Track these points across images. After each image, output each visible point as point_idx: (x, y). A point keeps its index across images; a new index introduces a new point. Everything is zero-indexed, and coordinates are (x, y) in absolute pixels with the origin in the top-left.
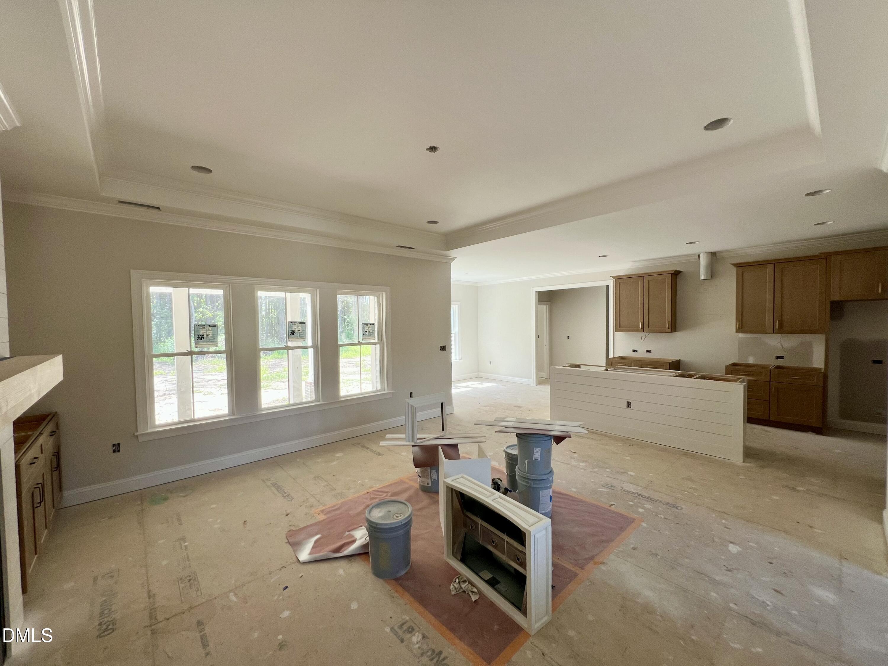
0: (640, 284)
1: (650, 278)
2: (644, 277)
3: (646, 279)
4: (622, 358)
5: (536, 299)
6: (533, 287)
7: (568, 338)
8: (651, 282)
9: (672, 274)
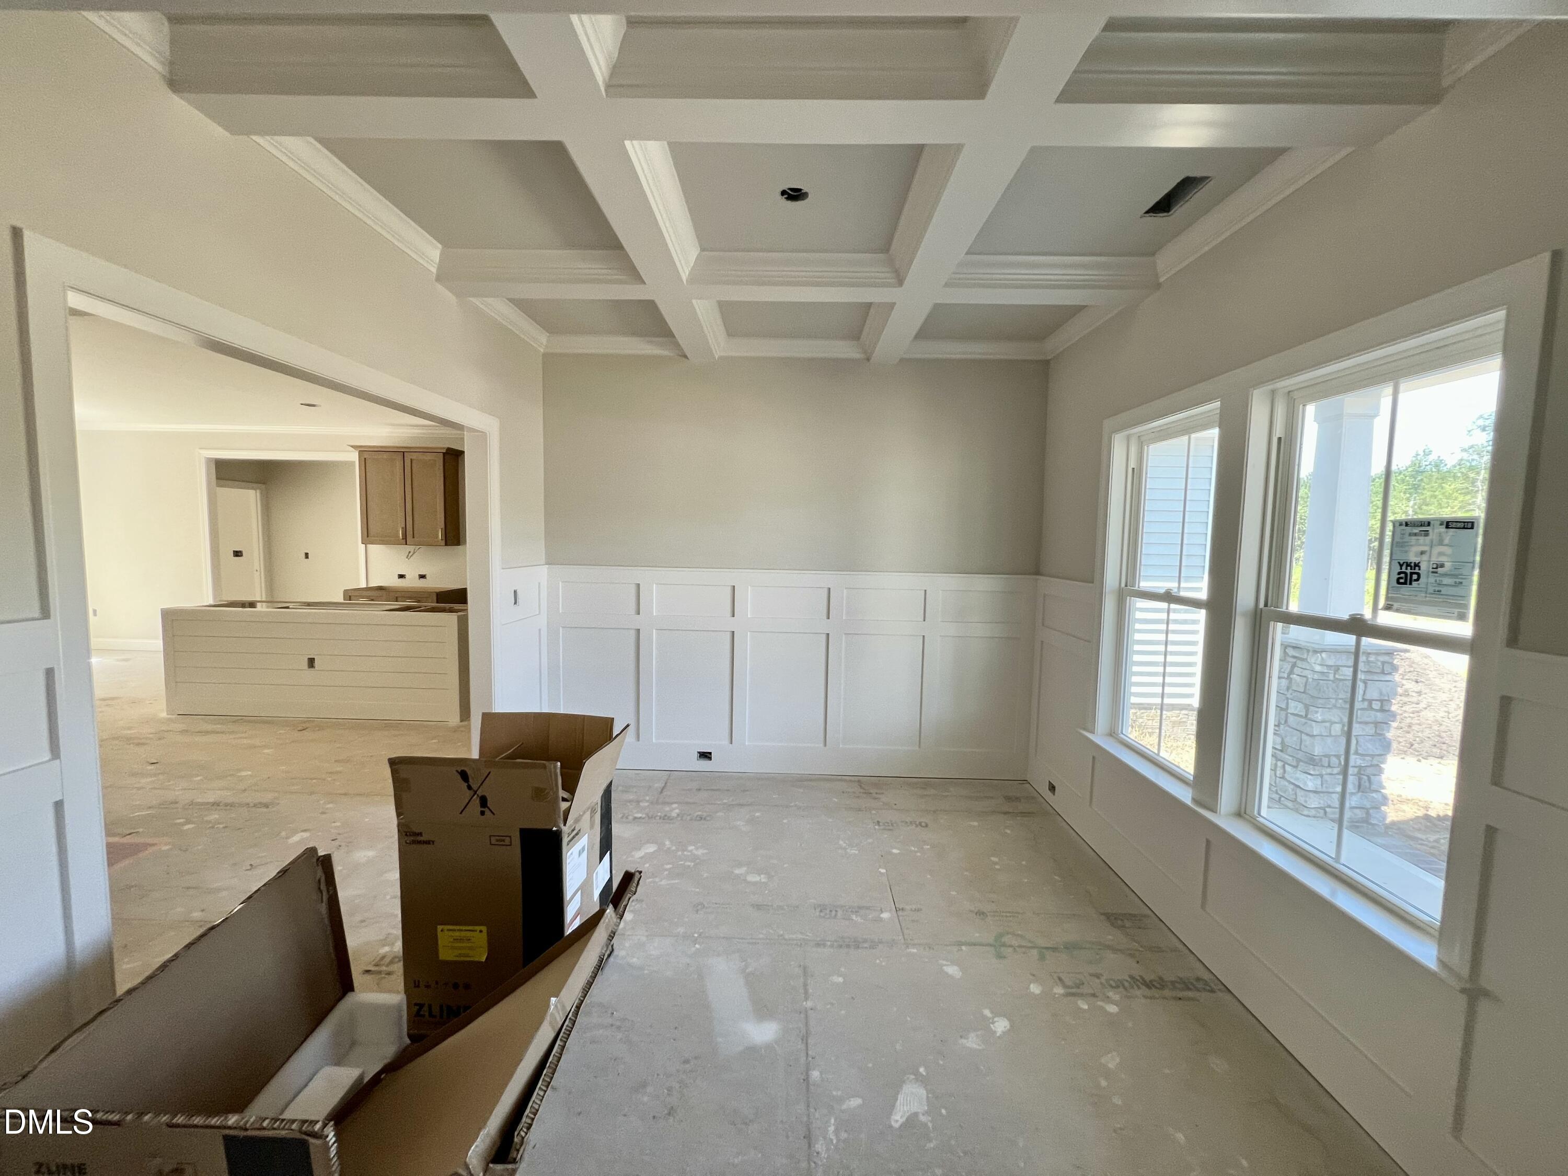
0: (399, 464)
1: (414, 456)
2: (404, 452)
3: (408, 457)
4: (380, 588)
5: (208, 474)
6: (200, 449)
7: (307, 556)
8: (414, 462)
9: (444, 454)
